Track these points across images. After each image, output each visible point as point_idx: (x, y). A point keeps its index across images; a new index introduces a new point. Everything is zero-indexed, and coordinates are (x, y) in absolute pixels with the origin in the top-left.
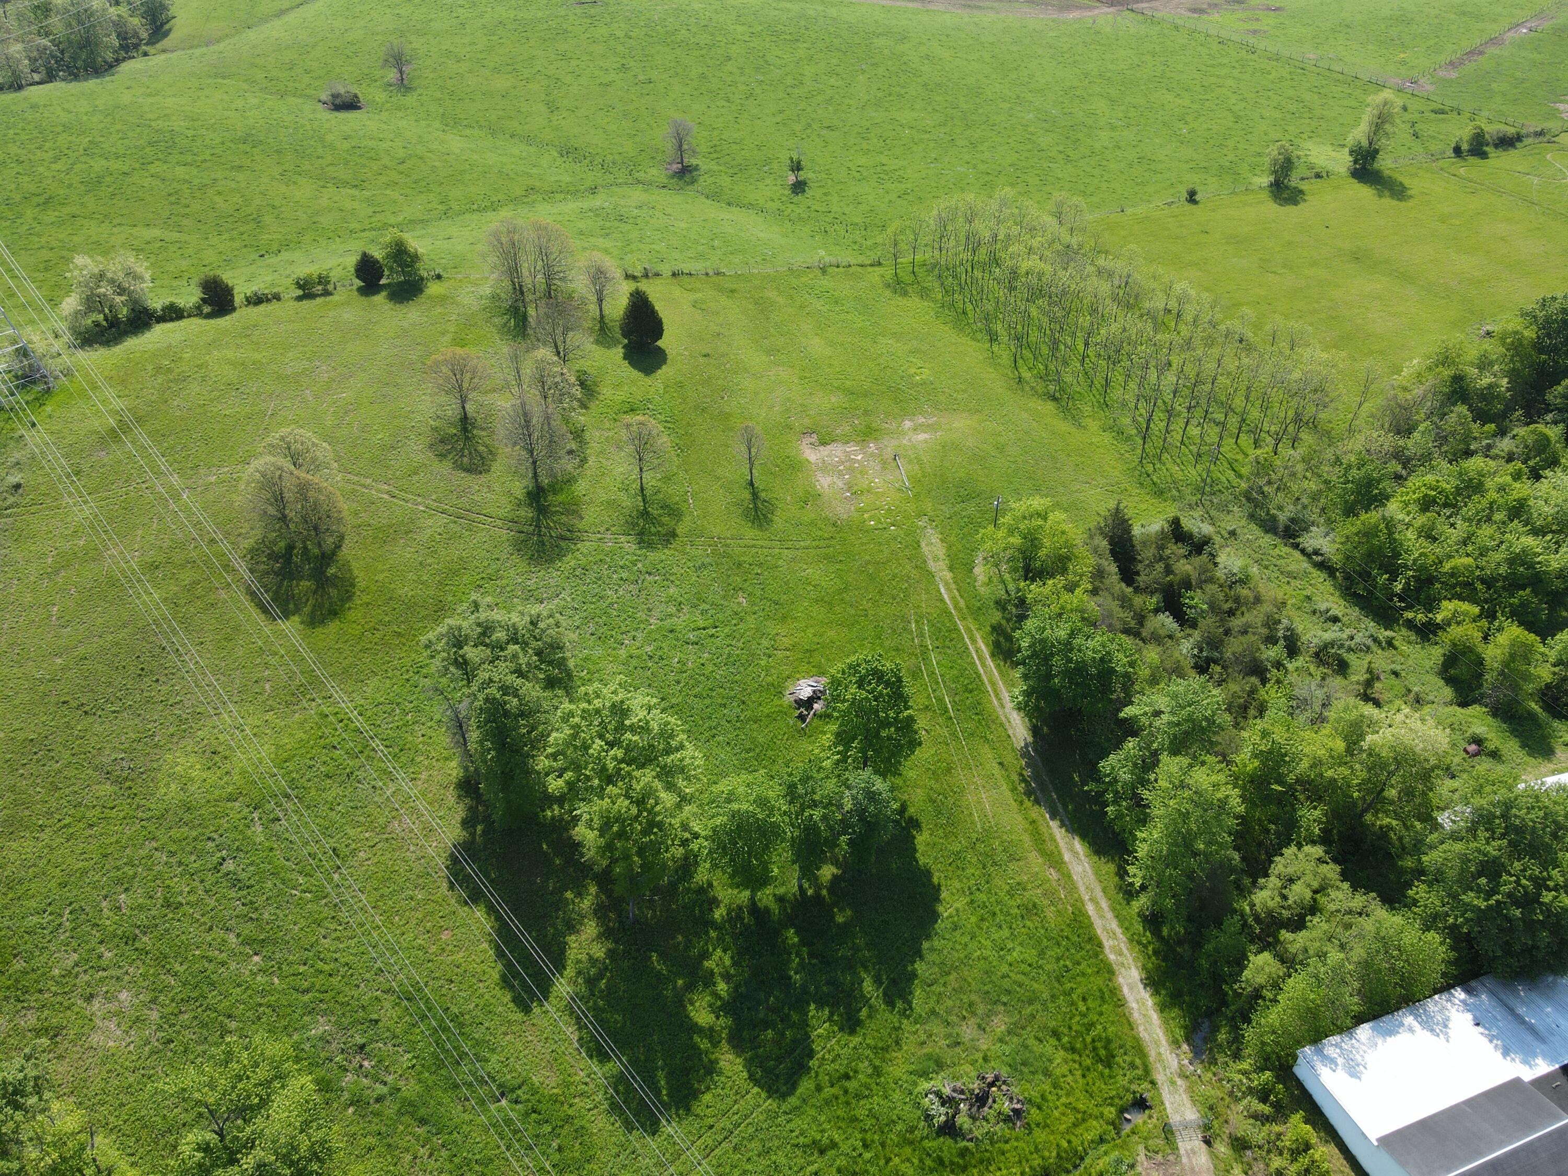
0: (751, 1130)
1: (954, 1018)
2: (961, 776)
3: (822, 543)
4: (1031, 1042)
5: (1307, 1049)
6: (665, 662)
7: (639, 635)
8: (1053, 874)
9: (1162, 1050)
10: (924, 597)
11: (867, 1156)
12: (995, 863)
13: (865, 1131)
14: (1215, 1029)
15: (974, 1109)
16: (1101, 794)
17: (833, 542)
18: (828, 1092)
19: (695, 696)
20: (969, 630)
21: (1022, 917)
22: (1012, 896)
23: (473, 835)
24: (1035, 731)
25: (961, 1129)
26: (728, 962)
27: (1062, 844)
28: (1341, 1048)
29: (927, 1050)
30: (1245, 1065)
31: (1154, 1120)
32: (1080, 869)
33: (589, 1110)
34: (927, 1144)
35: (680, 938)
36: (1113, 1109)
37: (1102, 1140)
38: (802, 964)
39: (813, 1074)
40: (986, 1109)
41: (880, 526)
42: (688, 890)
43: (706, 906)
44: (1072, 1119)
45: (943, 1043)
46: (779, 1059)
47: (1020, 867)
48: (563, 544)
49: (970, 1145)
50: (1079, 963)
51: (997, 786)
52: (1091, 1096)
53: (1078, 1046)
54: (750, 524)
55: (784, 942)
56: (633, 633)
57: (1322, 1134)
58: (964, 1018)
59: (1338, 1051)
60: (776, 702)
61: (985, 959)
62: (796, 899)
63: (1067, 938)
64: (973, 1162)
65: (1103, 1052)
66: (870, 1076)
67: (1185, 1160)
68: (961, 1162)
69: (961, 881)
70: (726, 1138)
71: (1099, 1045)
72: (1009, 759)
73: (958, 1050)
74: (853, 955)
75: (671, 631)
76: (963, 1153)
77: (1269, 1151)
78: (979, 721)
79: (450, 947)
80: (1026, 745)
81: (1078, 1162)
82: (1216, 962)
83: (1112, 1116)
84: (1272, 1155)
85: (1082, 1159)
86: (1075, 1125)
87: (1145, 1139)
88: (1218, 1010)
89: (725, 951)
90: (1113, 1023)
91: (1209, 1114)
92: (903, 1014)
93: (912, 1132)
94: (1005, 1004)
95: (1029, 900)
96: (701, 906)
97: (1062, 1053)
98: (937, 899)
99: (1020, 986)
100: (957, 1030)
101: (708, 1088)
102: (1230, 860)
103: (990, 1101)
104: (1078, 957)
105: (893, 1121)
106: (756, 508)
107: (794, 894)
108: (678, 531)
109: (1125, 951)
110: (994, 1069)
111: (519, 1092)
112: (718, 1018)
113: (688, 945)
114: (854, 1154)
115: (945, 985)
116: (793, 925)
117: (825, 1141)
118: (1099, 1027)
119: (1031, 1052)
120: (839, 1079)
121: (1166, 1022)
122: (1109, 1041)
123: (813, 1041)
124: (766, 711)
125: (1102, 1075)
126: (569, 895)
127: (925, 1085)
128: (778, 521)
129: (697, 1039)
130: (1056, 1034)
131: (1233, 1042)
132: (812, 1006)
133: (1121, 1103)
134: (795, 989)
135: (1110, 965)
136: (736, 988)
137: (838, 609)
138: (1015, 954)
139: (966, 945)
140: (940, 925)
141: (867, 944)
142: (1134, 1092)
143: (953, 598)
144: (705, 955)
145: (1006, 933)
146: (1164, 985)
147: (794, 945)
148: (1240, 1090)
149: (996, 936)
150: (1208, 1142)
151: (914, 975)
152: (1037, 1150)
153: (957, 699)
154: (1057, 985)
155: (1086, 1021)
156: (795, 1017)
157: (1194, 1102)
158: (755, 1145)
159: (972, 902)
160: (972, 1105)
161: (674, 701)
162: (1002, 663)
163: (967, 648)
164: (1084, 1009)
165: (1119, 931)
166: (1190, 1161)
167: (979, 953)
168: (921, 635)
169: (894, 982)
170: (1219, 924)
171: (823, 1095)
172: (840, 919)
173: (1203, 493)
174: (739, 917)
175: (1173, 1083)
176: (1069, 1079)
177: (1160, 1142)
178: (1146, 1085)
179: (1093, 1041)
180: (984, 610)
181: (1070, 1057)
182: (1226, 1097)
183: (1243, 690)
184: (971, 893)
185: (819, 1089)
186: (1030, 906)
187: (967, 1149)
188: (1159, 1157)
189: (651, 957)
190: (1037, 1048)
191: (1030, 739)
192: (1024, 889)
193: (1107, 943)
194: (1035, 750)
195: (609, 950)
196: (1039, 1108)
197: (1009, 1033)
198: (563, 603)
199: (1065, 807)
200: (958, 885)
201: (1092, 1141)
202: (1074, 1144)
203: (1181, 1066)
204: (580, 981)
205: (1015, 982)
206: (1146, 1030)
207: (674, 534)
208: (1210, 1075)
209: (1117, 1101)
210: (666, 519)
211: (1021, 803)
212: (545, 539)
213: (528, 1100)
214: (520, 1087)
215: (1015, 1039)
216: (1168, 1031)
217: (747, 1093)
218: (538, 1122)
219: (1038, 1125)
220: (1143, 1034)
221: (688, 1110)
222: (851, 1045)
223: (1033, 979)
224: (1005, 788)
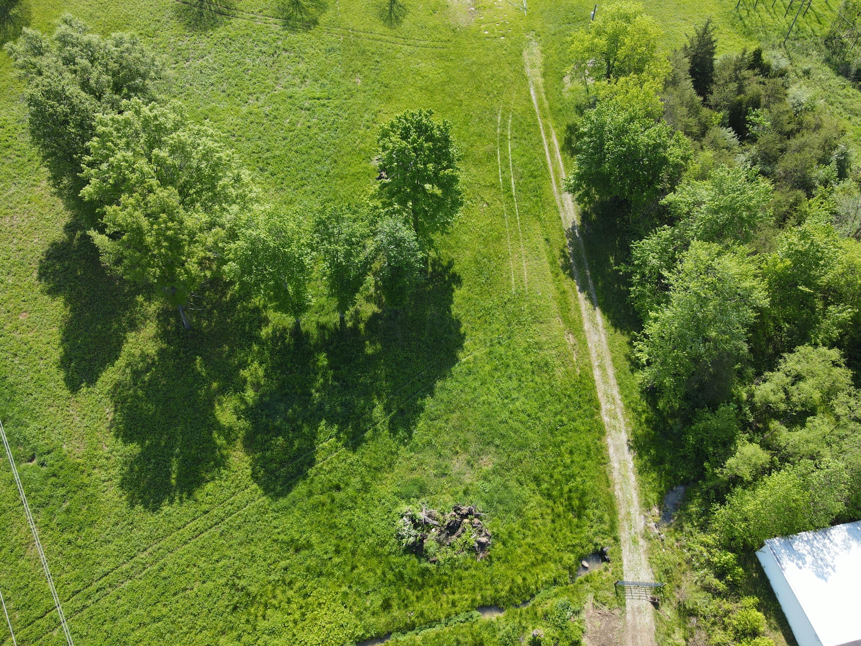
0: (240, 520)
1: (447, 452)
2: (508, 245)
3: (439, 44)
4: (513, 483)
5: (777, 541)
6: (276, 121)
7: (262, 97)
8: (571, 340)
9: (632, 510)
10: (515, 95)
11: (337, 560)
12: (519, 323)
13: (341, 538)
14: (688, 499)
15: (443, 536)
16: (629, 275)
17: (449, 44)
18: (317, 498)
19: (296, 152)
20: (547, 127)
21: (533, 373)
22: (528, 353)
23: (71, 238)
24: (584, 216)
25: (426, 551)
26: (261, 372)
27: (585, 314)
28: (812, 546)
29: (415, 476)
30: (709, 539)
31: (609, 574)
32: (596, 338)
33: (104, 481)
34: (393, 559)
35: (227, 348)
36: (572, 556)
37: (555, 582)
38: (324, 386)
39: (308, 481)
40: (454, 537)
41: (492, 35)
42: (244, 309)
43: (256, 323)
44: (532, 559)
45: (432, 472)
46: (282, 464)
47: (541, 330)
48: (218, 17)
49: (432, 567)
50: (574, 420)
51: (538, 258)
52: (555, 540)
53: (555, 493)
54: (382, 22)
55: (314, 363)
56: (259, 95)
57: (772, 621)
58: (457, 453)
59: (808, 547)
60: (364, 164)
61: (489, 404)
62: (336, 329)
63: (569, 396)
64: (431, 582)
65: (576, 503)
66: (358, 491)
67: (629, 617)
68: (420, 580)
69: (485, 334)
70: (216, 524)
71: (573, 495)
72: (555, 236)
73: (443, 480)
74: (371, 384)
75: (290, 97)
76: (424, 572)
77: (714, 624)
78: (536, 203)
79: (24, 327)
80: (573, 228)
81: (528, 598)
82: (702, 440)
83: (571, 562)
84: (716, 628)
85: (532, 596)
86: (533, 564)
87: (597, 589)
88: (695, 481)
89: (261, 364)
90: (592, 478)
91: (664, 578)
92: (402, 442)
93: (382, 546)
94: (497, 446)
95: (543, 358)
96: (251, 323)
97: (538, 497)
98: (460, 346)
99: (516, 432)
100: (447, 462)
101: (213, 479)
102: (738, 349)
103: (460, 530)
104: (575, 414)
105: (368, 535)
106: (391, 11)
107: (335, 324)
108: (321, 20)
109: (620, 416)
110: (472, 502)
111: (47, 457)
112: (238, 419)
113: (232, 354)
114: (325, 557)
115: (447, 421)
116: (327, 351)
117: (302, 541)
118: (579, 479)
119: (510, 492)
120: (330, 489)
121: (642, 485)
122: (584, 494)
123: (317, 452)
124: (353, 171)
125: (570, 522)
126: (140, 299)
127: (404, 507)
128: (407, 23)
129: (215, 435)
130: (537, 480)
131: (702, 515)
132: (324, 422)
133: (581, 551)
134: (312, 405)
135: (603, 426)
136: (262, 396)
137: (438, 97)
138: (517, 404)
139: (475, 389)
140: (456, 369)
141: (387, 376)
142: (596, 544)
143: (539, 100)
144: (244, 365)
145: (514, 383)
146: (648, 451)
147: (323, 367)
148: (698, 560)
149: (503, 386)
150: (655, 604)
151: (421, 409)
152: (492, 582)
153: (521, 182)
154: (549, 436)
155: (568, 472)
156: (306, 429)
157: (651, 563)
158: (239, 535)
159: (491, 353)
160: (441, 532)
161: (277, 153)
162: (569, 157)
163: (541, 141)
164: (568, 461)
165: (618, 398)
166: (634, 618)
167: (485, 397)
168: (504, 126)
169: (401, 412)
170: (714, 407)
171: (311, 501)
172: (369, 351)
173: (787, 38)
174: (282, 337)
175: (635, 542)
176: (539, 522)
177: (610, 595)
178: (609, 540)
179: (570, 491)
180: (564, 112)
181: (544, 502)
182: (684, 563)
183: (787, 201)
184: (492, 345)
185: (310, 494)
186: (542, 364)
187: (427, 569)
188: (606, 609)
189: (195, 359)
190: (516, 490)
191: (578, 223)
192: (541, 349)
193: (605, 406)
194: (580, 232)
195: (161, 349)
196: (504, 544)
197: (494, 472)
198: (205, 63)
199: (595, 283)
200: (481, 336)
201: (546, 582)
202: (528, 581)
203: (647, 528)
204: (128, 371)
205: (511, 428)
206: (621, 489)
207: (315, 22)
208: (673, 540)
209: (578, 549)
210: (312, 10)
211: (557, 275)
212: (205, 12)
213: (53, 465)
214: (49, 452)
215: (498, 479)
216: (643, 494)
217: (246, 488)
218: (54, 485)
219: (499, 559)
220: (618, 493)
221: (190, 495)
222: (349, 461)
223: (529, 428)
224: (545, 260)
